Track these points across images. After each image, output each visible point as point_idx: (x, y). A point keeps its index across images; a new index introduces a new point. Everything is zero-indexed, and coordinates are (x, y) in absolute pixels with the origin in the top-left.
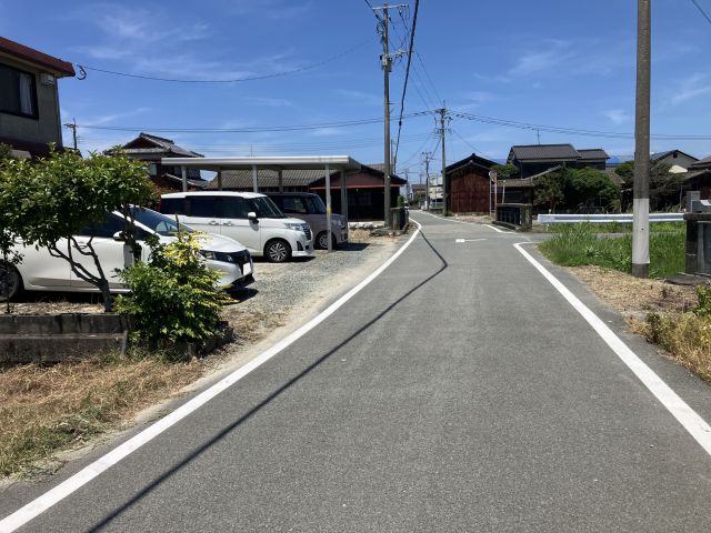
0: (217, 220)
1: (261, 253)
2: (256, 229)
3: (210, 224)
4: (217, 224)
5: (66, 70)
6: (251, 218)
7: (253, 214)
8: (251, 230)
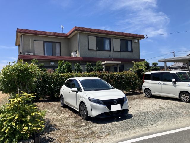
0: (161, 82)
1: (177, 97)
2: (175, 86)
3: (158, 83)
4: (161, 84)
5: (142, 37)
6: (173, 82)
7: (173, 80)
8: (173, 87)
